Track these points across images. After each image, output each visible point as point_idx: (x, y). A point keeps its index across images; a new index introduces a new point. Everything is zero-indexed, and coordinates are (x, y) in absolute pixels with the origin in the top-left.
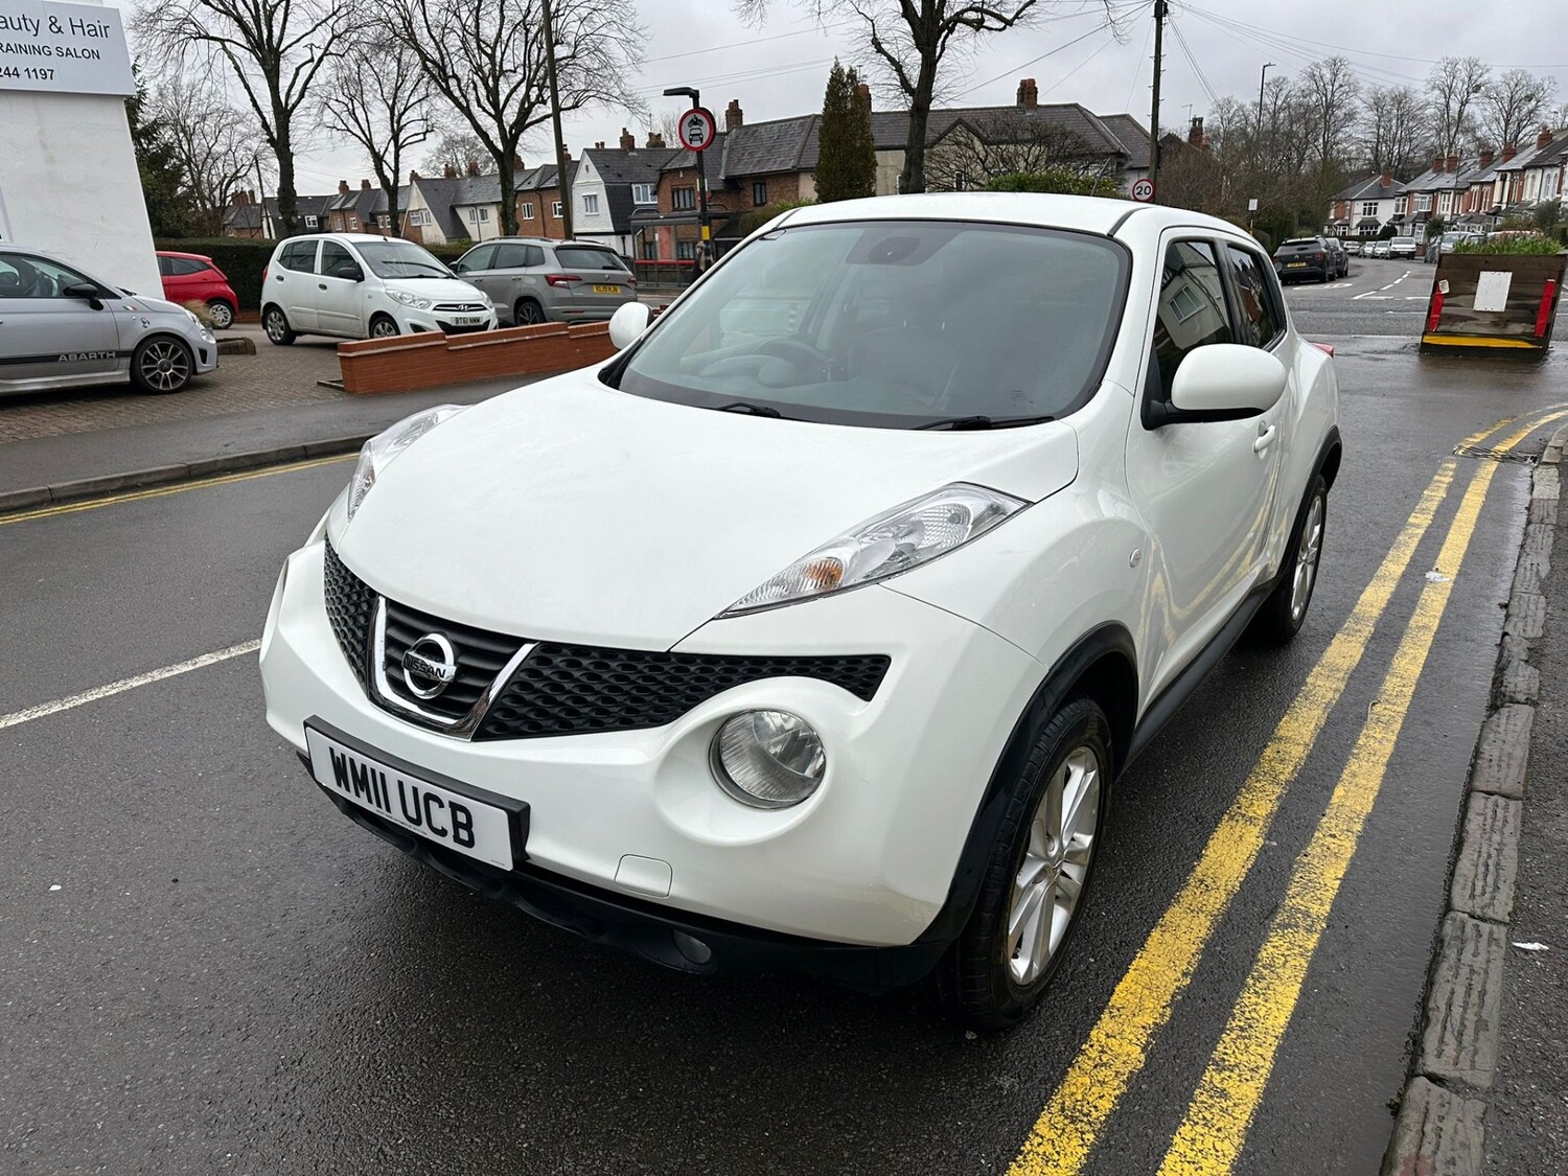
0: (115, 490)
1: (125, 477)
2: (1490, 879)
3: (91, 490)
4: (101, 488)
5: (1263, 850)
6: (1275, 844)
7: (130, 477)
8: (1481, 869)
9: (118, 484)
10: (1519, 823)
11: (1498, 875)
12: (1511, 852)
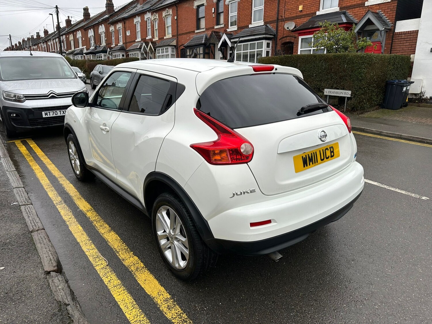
0: (418, 141)
1: (422, 139)
2: (27, 210)
3: (411, 139)
4: (414, 139)
5: (78, 208)
6: (78, 210)
7: (424, 139)
8: (30, 211)
9: (420, 140)
10: (28, 224)
11: (26, 212)
12: (26, 218)
